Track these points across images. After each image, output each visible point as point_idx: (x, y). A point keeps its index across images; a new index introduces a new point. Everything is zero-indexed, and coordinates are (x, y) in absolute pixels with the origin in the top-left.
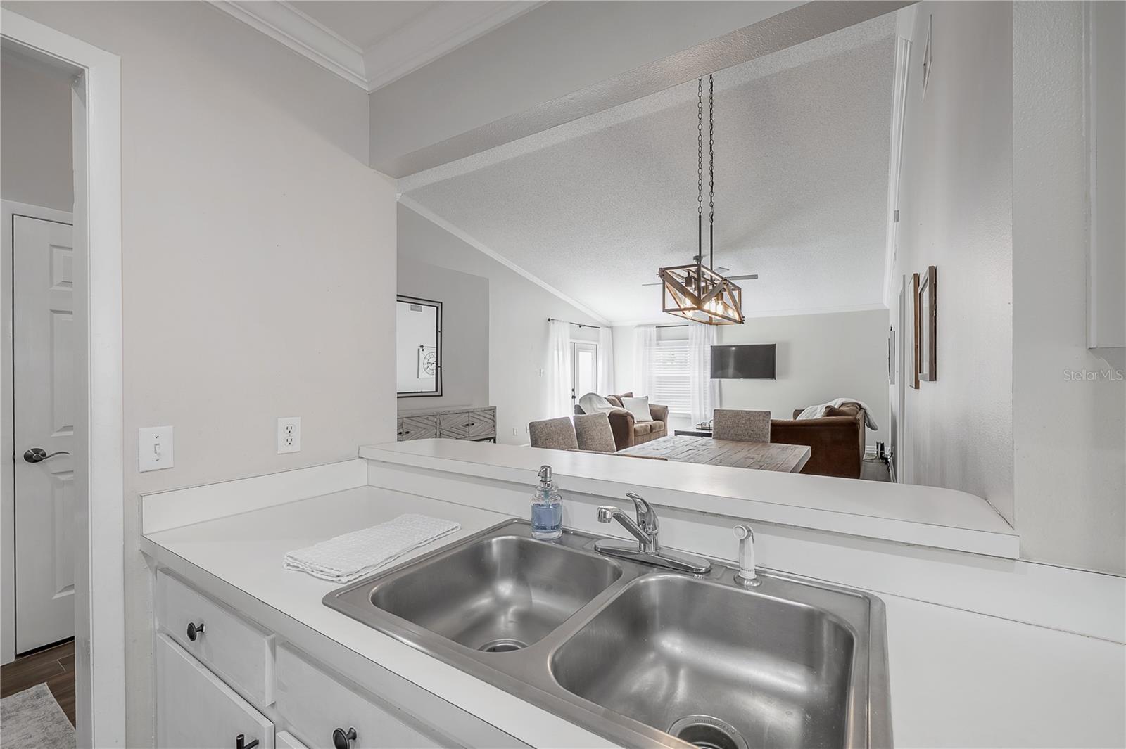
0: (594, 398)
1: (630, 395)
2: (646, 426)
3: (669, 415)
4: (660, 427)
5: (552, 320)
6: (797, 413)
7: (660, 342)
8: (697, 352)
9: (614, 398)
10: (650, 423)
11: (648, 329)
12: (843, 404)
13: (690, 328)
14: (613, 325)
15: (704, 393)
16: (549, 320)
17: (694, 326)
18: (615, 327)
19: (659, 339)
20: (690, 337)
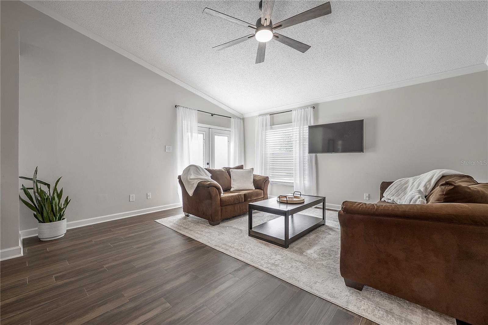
1: (241, 167)
4: (258, 195)
5: (178, 106)
8: (298, 133)
9: (223, 170)
11: (264, 117)
13: (294, 113)
14: (245, 117)
15: (304, 166)
16: (176, 107)
17: (296, 111)
18: (246, 118)
19: (272, 124)
20: (293, 122)
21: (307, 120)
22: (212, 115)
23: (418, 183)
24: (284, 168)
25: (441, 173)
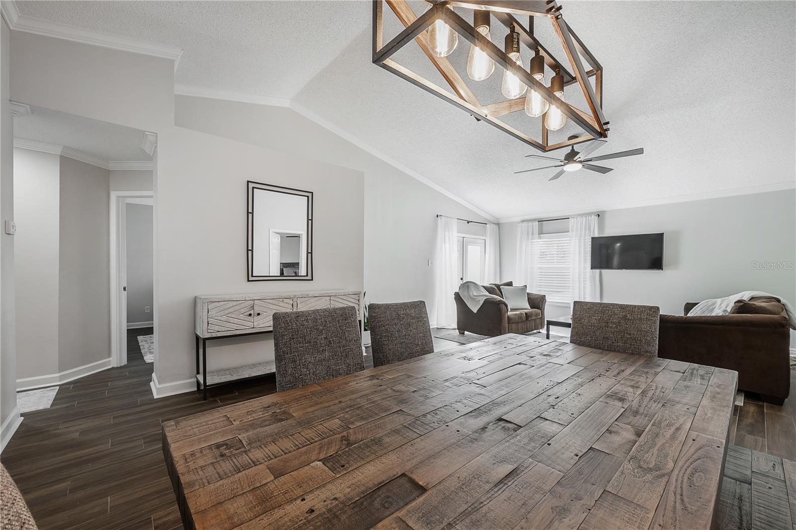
0: (472, 287)
1: (510, 284)
2: (521, 314)
3: (546, 303)
4: (537, 315)
5: (440, 216)
6: (689, 307)
7: (541, 235)
8: (577, 244)
9: (494, 286)
10: (526, 311)
11: (530, 224)
12: (752, 298)
13: (571, 221)
14: (500, 222)
15: (584, 284)
16: (437, 216)
17: (575, 219)
18: (502, 223)
19: (541, 233)
20: (570, 231)
21: (590, 229)
22: (468, 223)
23: (726, 304)
24: (557, 286)
25: (751, 295)
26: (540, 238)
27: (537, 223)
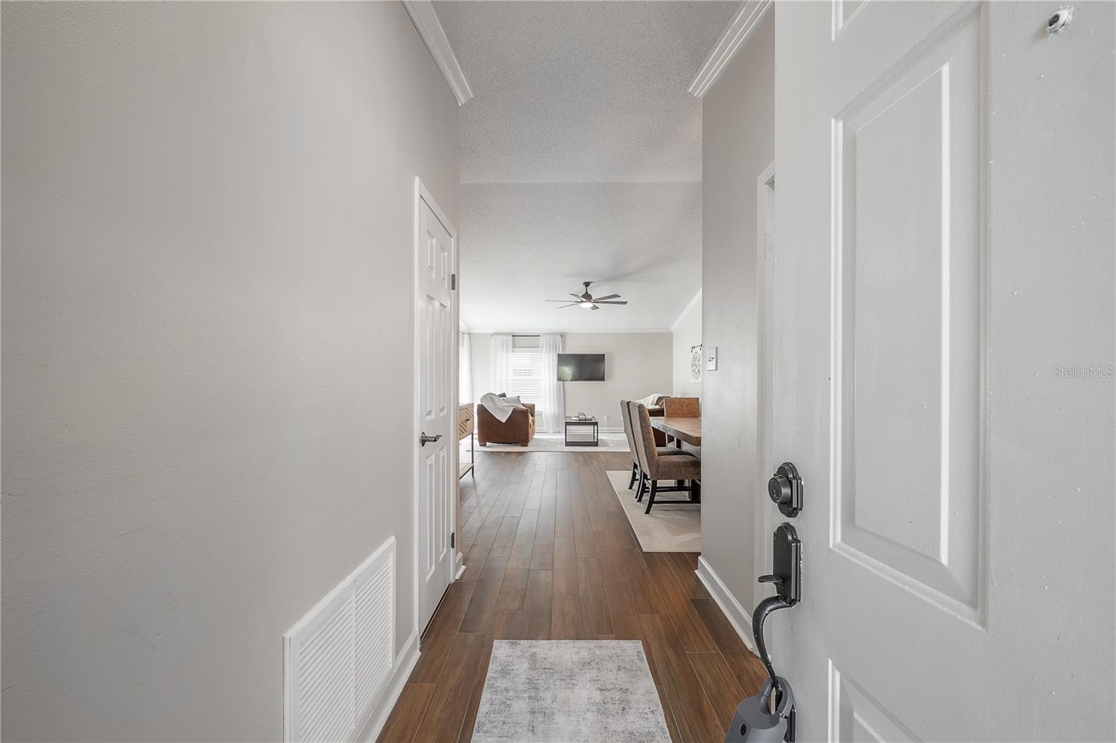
8: (546, 359)
11: (504, 337)
13: (541, 338)
17: (544, 337)
19: (515, 347)
20: (541, 346)
21: (556, 347)
26: (513, 351)
27: (511, 337)
